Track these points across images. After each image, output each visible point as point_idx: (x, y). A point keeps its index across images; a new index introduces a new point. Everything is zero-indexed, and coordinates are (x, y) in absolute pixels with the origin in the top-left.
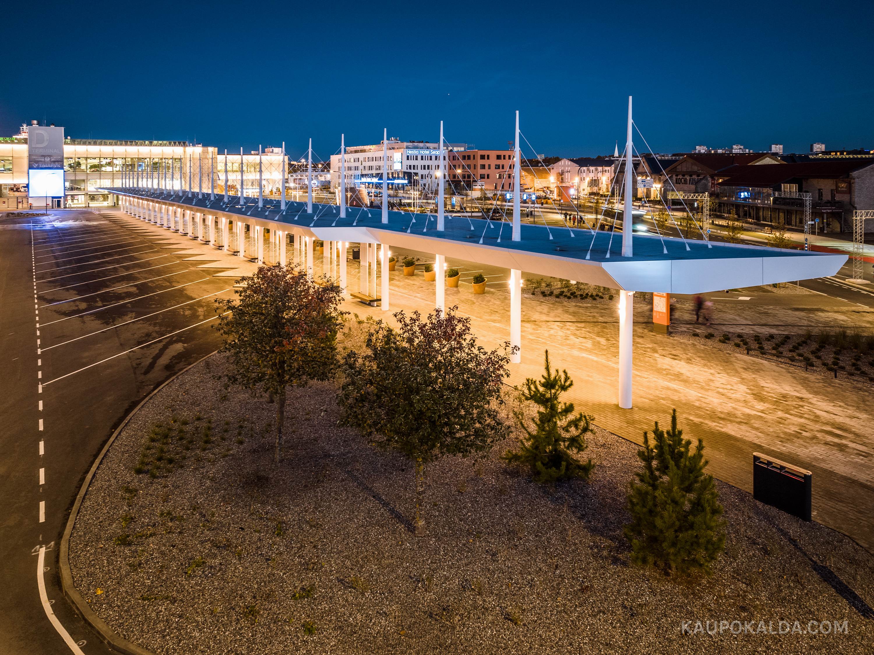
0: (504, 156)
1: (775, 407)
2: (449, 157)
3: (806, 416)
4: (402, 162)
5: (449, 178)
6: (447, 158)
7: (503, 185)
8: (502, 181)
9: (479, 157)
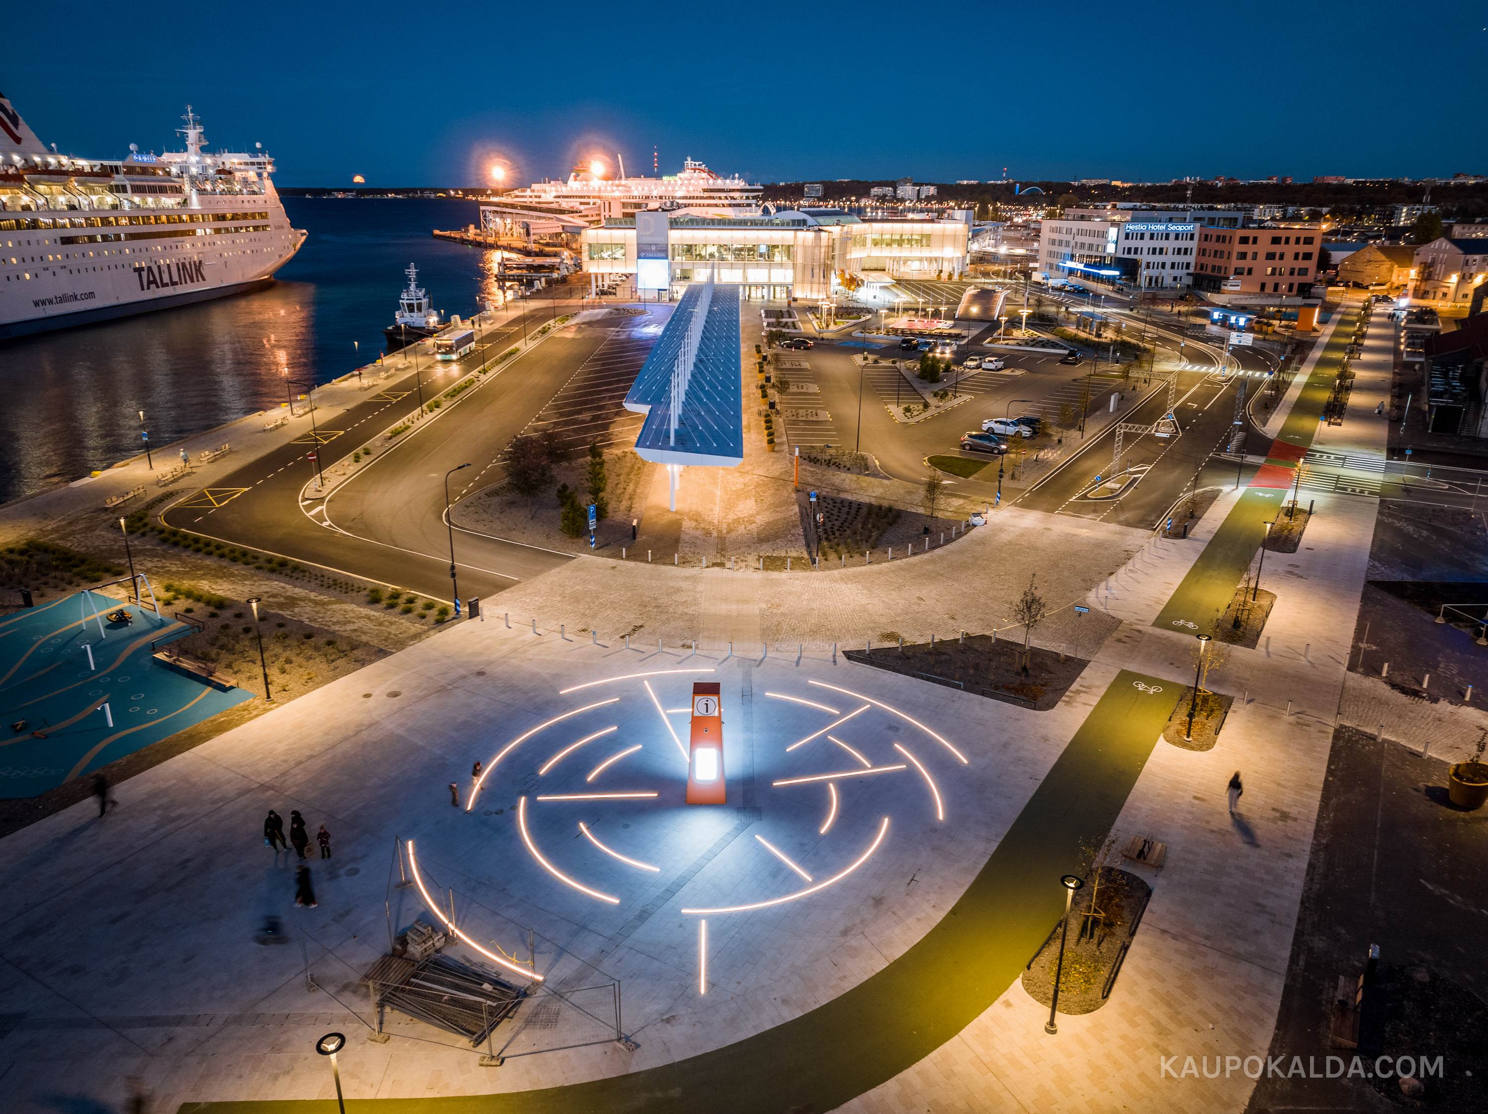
0: (1288, 238)
2: (1201, 235)
4: (1117, 243)
5: (1195, 269)
6: (1196, 237)
7: (1276, 287)
8: (1277, 279)
9: (1237, 240)
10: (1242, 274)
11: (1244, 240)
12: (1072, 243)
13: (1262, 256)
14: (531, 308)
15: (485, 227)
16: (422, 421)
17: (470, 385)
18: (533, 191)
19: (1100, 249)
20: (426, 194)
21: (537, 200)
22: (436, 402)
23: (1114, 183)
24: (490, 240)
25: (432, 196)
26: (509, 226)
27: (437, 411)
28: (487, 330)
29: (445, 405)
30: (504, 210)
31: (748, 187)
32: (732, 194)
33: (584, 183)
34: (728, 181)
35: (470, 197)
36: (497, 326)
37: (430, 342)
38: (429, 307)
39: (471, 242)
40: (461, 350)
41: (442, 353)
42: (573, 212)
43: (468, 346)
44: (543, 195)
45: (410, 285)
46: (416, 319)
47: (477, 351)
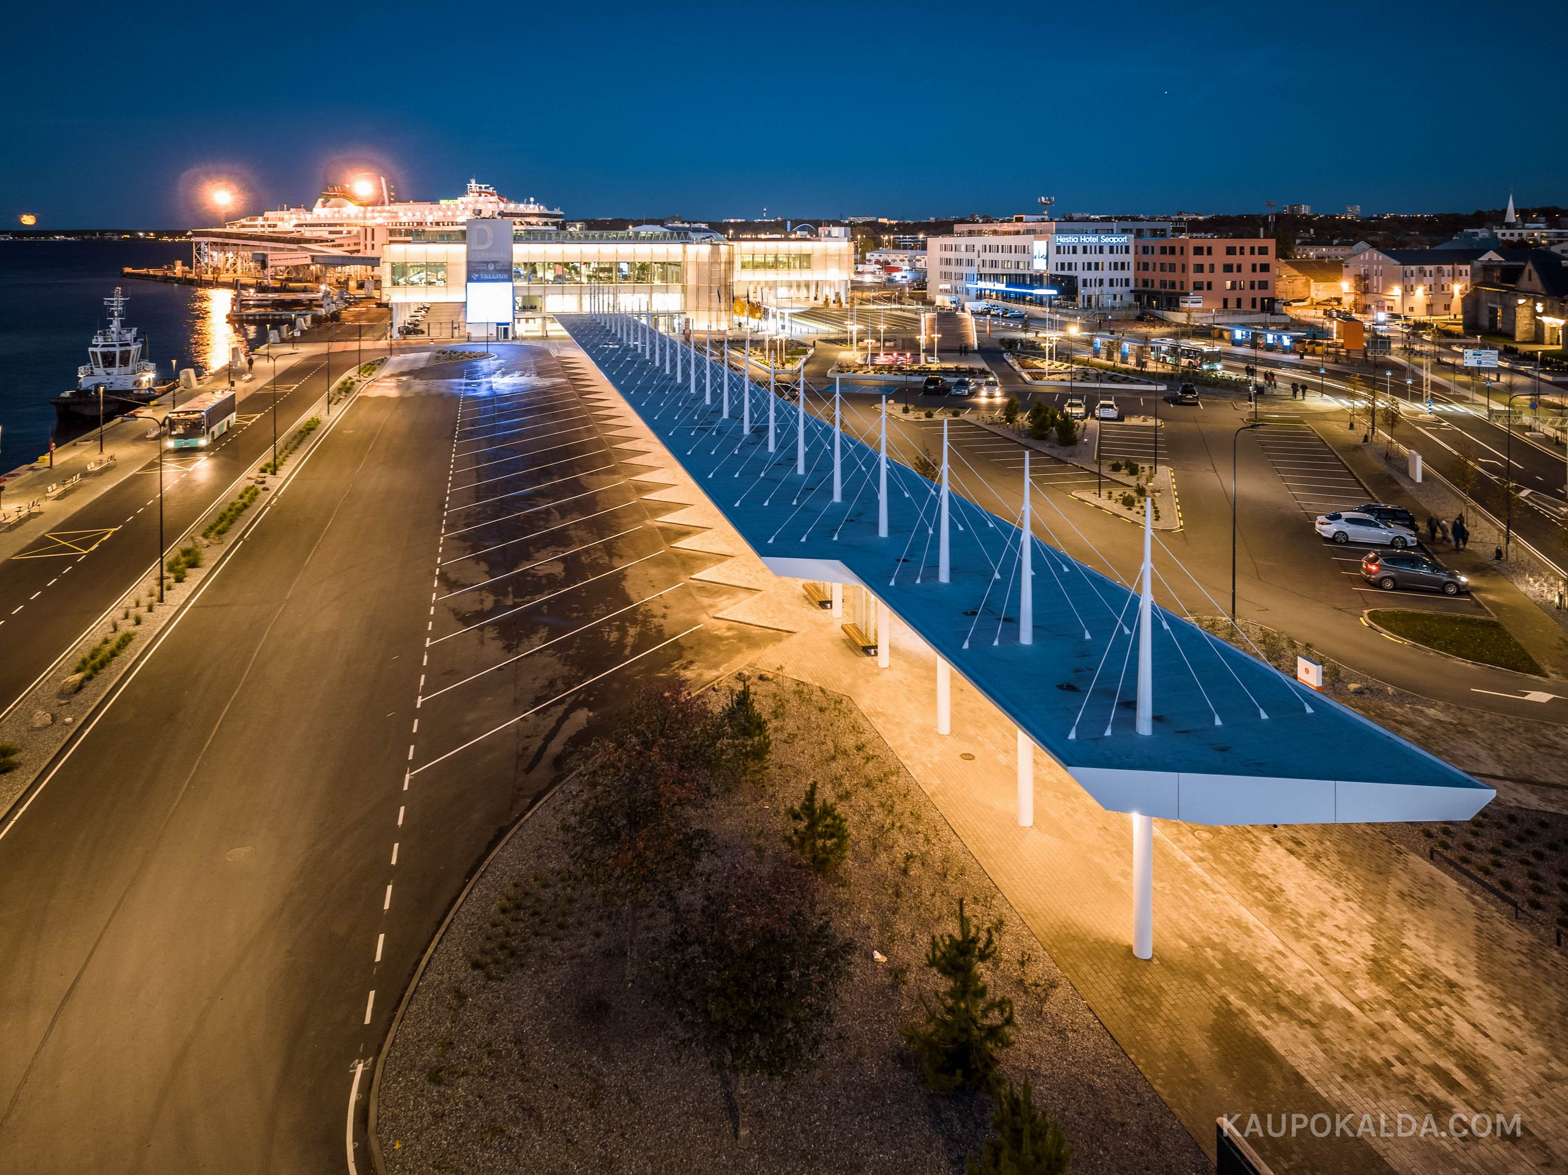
0: (1242, 248)
1: (1390, 997)
2: (1136, 247)
3: (1430, 1028)
4: (1047, 258)
5: (1136, 286)
6: (1132, 250)
7: (1239, 302)
8: (1237, 293)
9: (1191, 251)
10: (1201, 288)
11: (1198, 251)
12: (978, 262)
13: (1219, 268)
14: (305, 356)
15: (198, 261)
16: (164, 612)
17: (252, 499)
18: (266, 219)
19: (1021, 266)
20: (107, 236)
21: (271, 229)
22: (186, 553)
23: (880, 220)
24: (209, 276)
25: (116, 238)
26: (231, 261)
27: (195, 577)
28: (245, 390)
29: (212, 555)
30: (227, 241)
31: (546, 211)
32: (528, 219)
33: (336, 209)
34: (522, 206)
35: (165, 239)
36: (260, 383)
37: (148, 415)
38: (143, 357)
39: (178, 280)
40: (214, 428)
41: (179, 436)
42: (322, 241)
43: (225, 420)
44: (280, 223)
45: (111, 322)
46: (119, 378)
47: (242, 426)
